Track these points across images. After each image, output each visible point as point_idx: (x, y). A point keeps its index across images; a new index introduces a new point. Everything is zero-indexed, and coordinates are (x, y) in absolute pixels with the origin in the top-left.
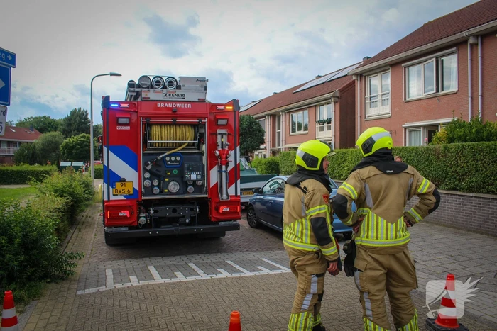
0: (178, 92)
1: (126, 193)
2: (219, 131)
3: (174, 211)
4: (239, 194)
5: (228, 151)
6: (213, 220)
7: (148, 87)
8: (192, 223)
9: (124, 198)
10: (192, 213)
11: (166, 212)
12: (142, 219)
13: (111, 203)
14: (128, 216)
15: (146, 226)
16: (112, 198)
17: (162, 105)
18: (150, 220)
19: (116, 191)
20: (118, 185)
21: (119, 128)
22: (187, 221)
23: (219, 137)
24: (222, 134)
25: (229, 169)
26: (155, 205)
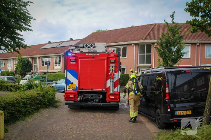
0: (94, 49)
1: (73, 88)
2: (111, 65)
3: (92, 96)
4: (119, 91)
5: (114, 73)
6: (107, 101)
7: (82, 47)
8: (99, 102)
9: (72, 90)
10: (99, 98)
11: (89, 96)
12: (78, 98)
13: (68, 92)
14: (73, 97)
15: (80, 101)
16: (68, 90)
17: (88, 54)
18: (82, 99)
19: (69, 87)
20: (70, 85)
21: (71, 63)
22: (97, 101)
23: (111, 67)
24: (113, 66)
25: (115, 81)
26: (85, 94)
